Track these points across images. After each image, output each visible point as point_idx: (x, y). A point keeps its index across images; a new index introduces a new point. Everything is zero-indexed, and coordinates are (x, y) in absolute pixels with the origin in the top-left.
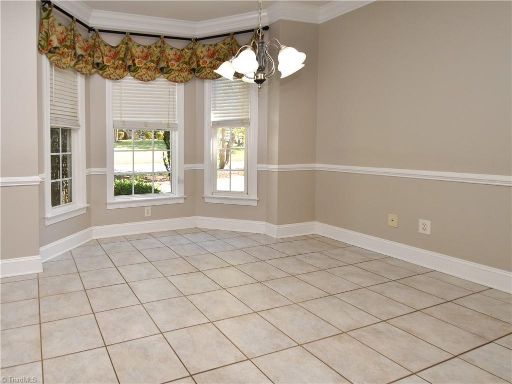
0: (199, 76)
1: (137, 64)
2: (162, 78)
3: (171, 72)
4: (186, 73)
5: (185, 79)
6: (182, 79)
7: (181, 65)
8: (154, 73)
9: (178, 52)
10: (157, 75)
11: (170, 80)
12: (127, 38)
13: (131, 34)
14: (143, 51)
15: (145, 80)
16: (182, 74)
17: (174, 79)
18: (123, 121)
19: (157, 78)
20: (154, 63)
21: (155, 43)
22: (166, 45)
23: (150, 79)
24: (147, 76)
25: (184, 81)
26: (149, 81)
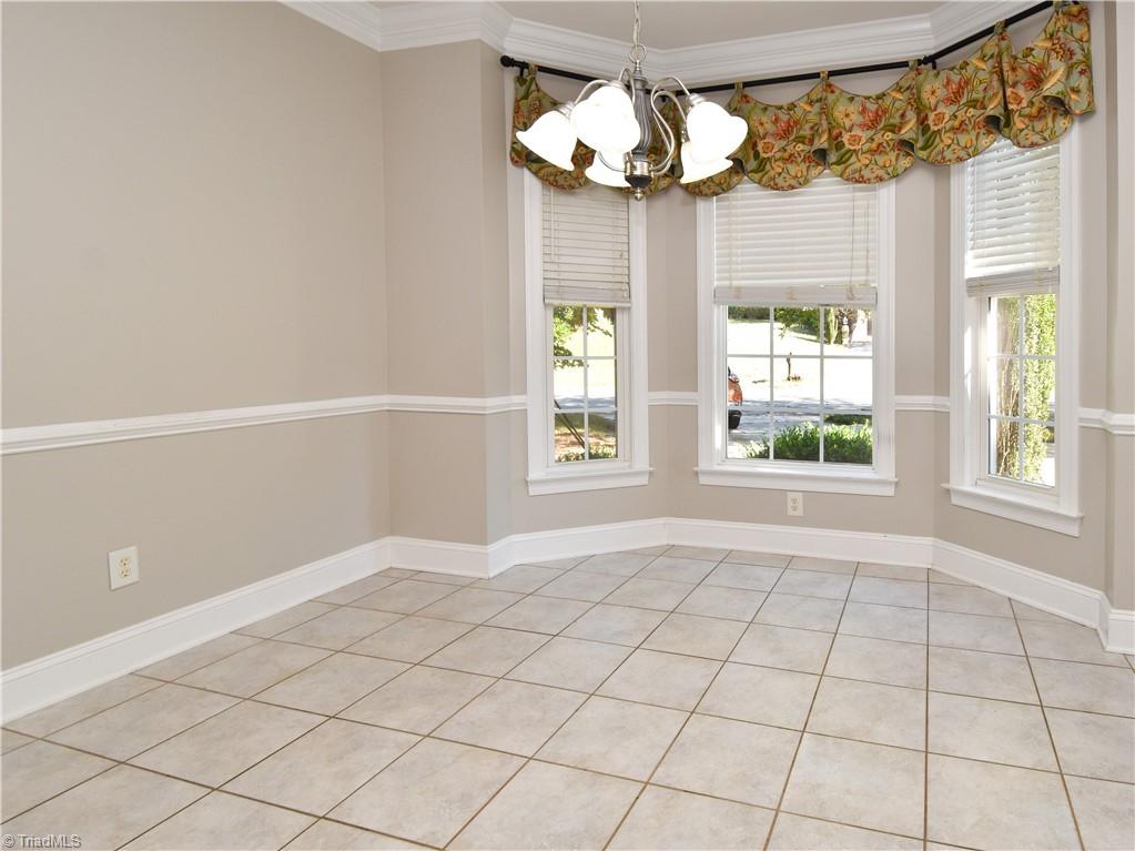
0: (928, 158)
1: (761, 151)
2: (828, 176)
3: (849, 158)
4: (893, 155)
5: (890, 170)
6: (881, 173)
7: (879, 135)
8: (803, 166)
9: (868, 105)
10: (814, 172)
11: (847, 180)
12: (737, 98)
13: (747, 85)
14: (777, 120)
15: (782, 189)
16: (881, 160)
17: (857, 175)
18: (739, 289)
19: (815, 178)
20: (804, 143)
21: (808, 95)
22: (837, 93)
23: (794, 182)
24: (788, 176)
25: (886, 177)
26: (793, 188)
